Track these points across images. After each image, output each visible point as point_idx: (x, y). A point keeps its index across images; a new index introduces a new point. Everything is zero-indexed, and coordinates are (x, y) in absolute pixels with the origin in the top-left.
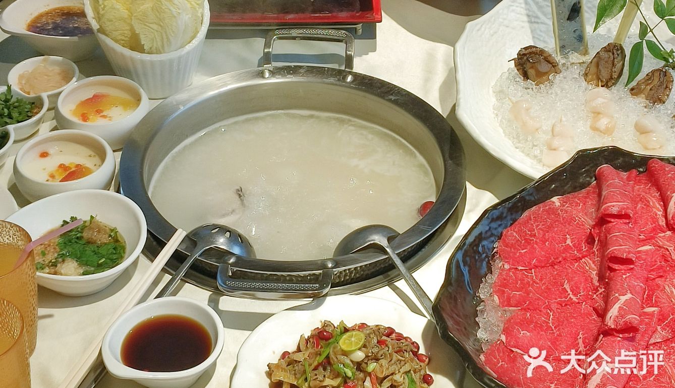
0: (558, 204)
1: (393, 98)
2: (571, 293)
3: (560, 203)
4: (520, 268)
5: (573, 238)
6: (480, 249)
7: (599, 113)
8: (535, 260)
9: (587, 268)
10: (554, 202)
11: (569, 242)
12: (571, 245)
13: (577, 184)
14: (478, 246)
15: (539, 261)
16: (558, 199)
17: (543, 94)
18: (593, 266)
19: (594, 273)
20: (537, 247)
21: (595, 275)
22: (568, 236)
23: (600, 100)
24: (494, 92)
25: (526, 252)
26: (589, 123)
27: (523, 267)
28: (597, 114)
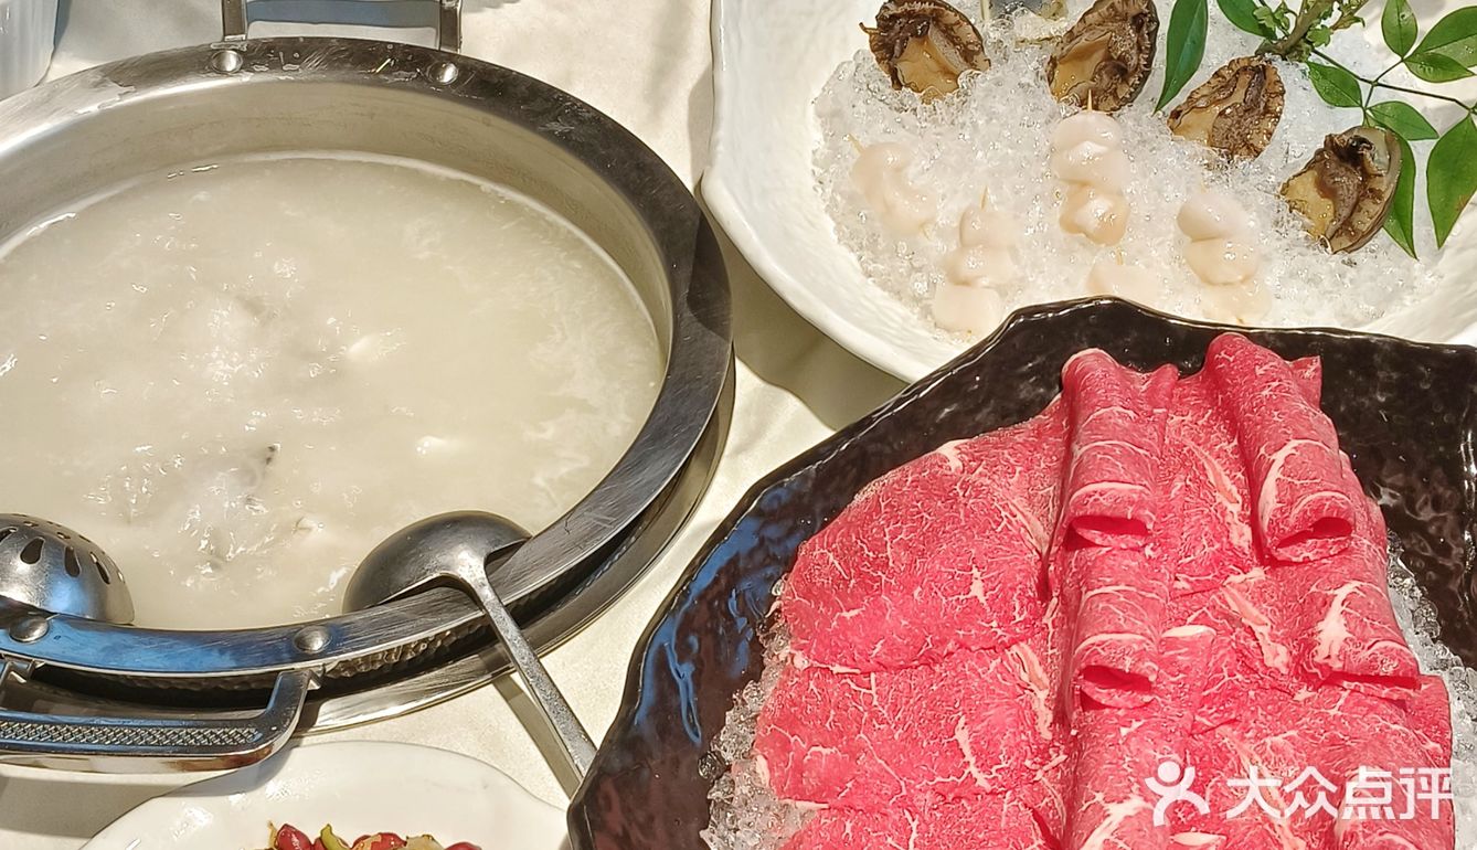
0: (955, 463)
1: (558, 127)
2: (972, 760)
3: (962, 460)
4: (837, 669)
5: (988, 579)
6: (732, 603)
7: (1084, 184)
8: (879, 646)
9: (1025, 677)
10: (945, 460)
11: (977, 589)
12: (982, 599)
13: (1012, 406)
14: (724, 595)
15: (891, 649)
16: (957, 448)
17: (940, 126)
18: (1039, 670)
19: (1042, 695)
20: (889, 603)
21: (1043, 702)
22: (975, 571)
23: (1089, 148)
24: (819, 115)
25: (858, 616)
26: (1057, 212)
27: (846, 665)
28: (1079, 184)
